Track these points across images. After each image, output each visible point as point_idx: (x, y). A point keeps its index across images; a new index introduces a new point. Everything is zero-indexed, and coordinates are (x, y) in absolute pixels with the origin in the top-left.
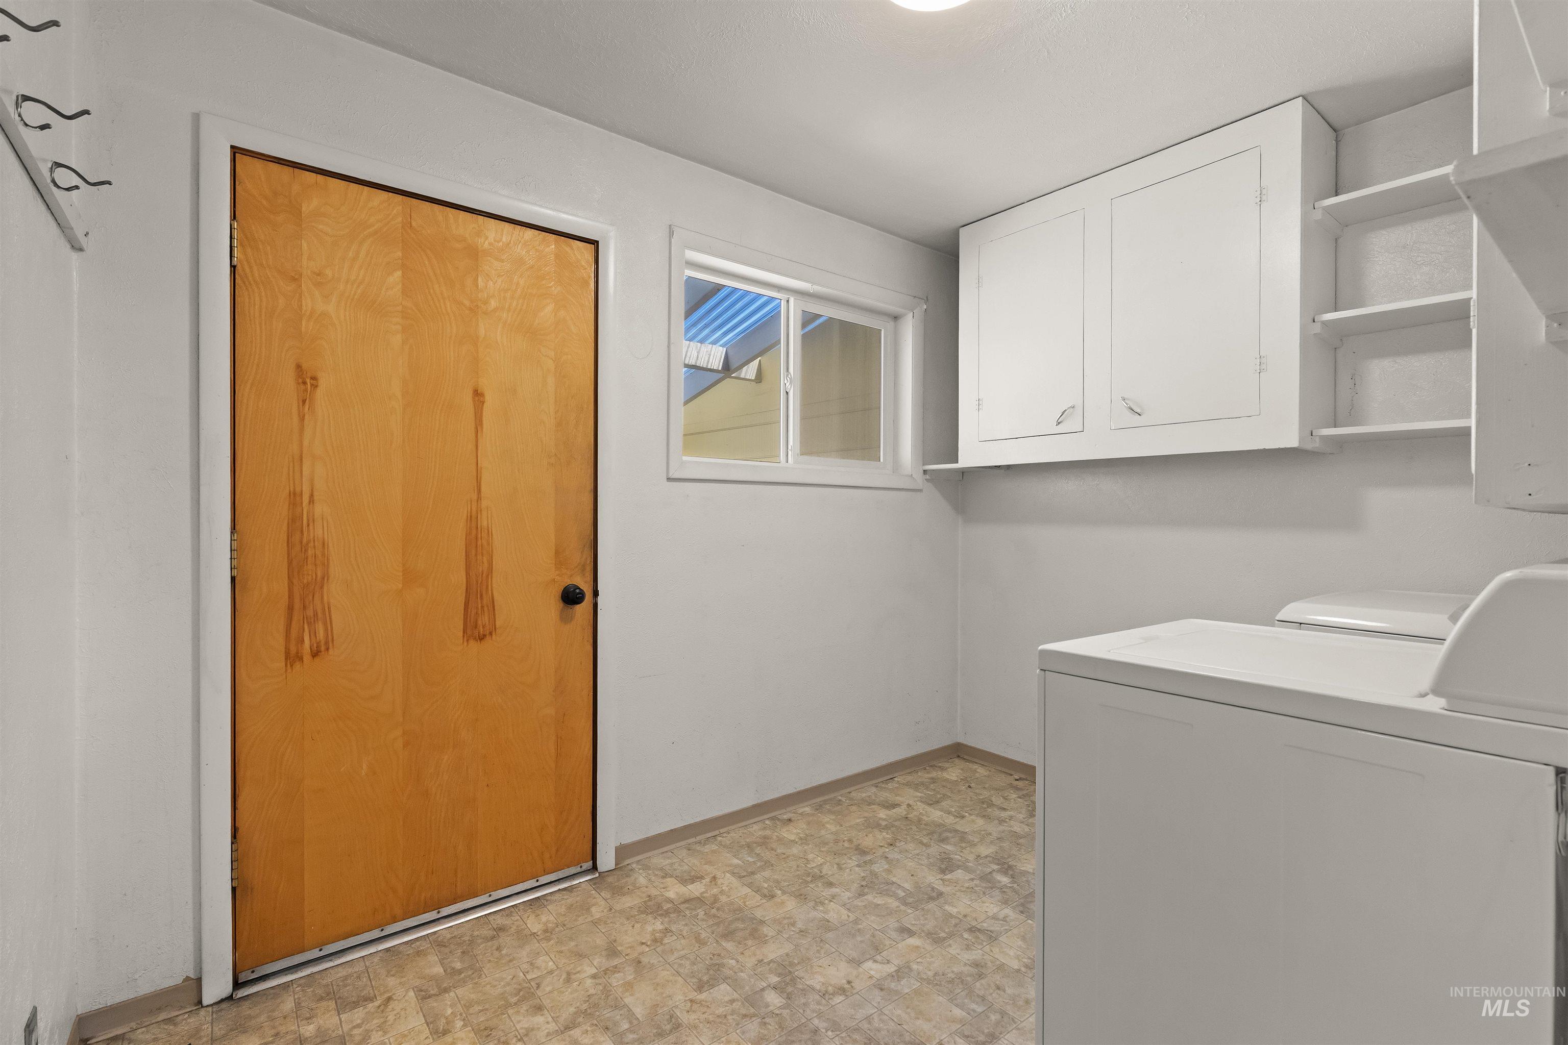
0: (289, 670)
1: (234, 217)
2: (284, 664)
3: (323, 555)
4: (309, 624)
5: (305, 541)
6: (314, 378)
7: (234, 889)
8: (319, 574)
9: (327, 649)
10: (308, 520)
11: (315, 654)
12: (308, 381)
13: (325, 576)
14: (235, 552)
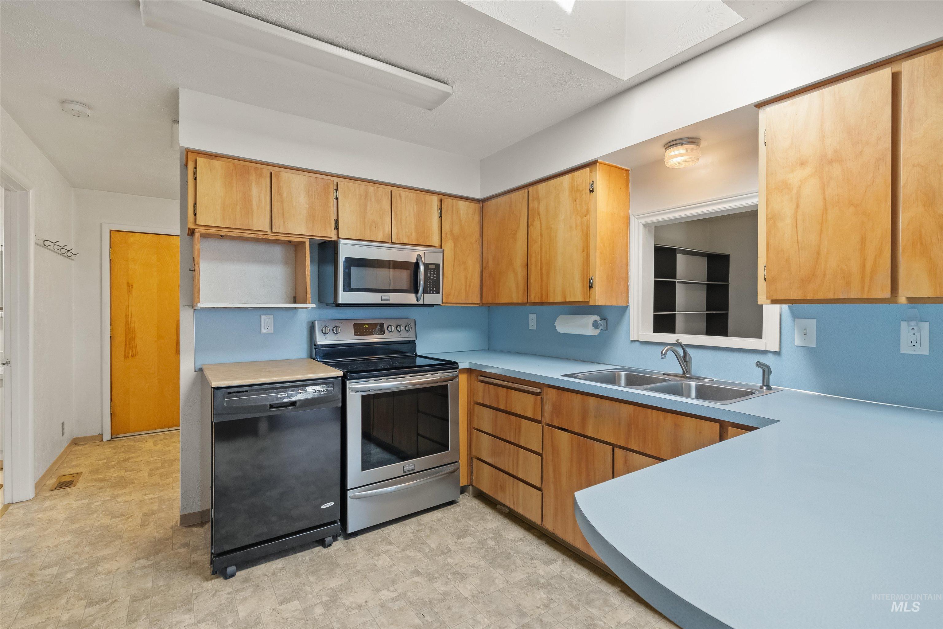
0: (125, 360)
1: (111, 247)
2: (124, 359)
3: (135, 331)
4: (131, 349)
5: (130, 327)
6: (132, 285)
7: (111, 414)
8: (134, 336)
9: (136, 355)
10: (131, 322)
11: (133, 356)
12: (130, 286)
13: (135, 336)
14: (111, 330)
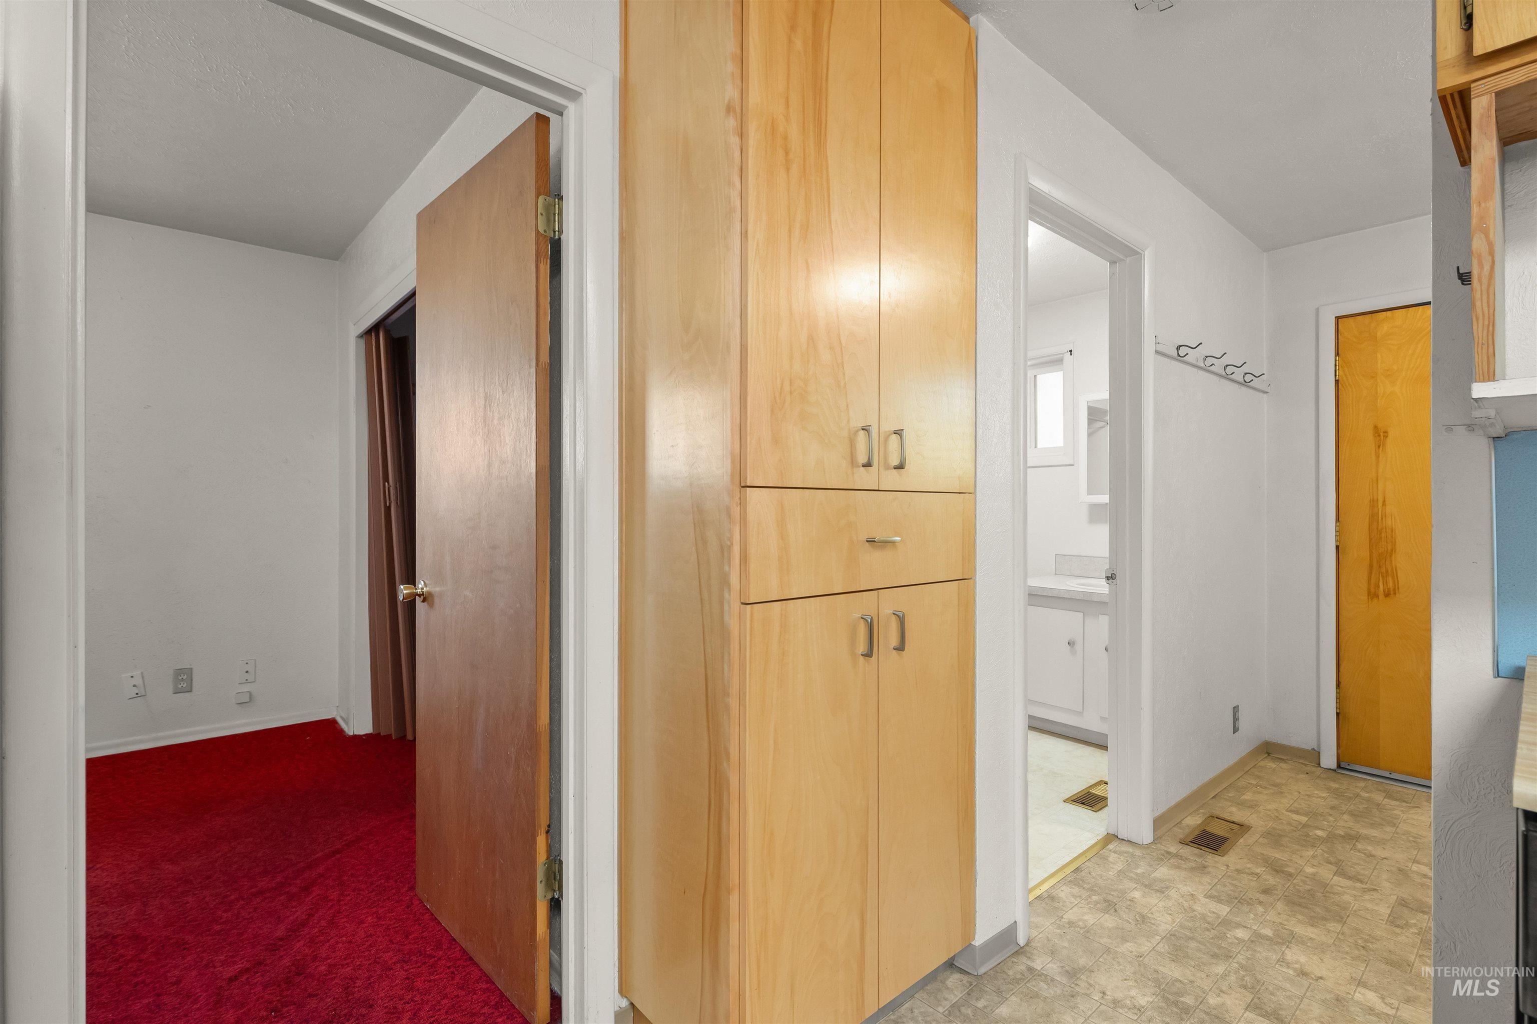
0: (1370, 602)
1: (1337, 354)
2: (1366, 598)
3: (1392, 537)
4: (1383, 577)
5: (1380, 528)
6: (1385, 432)
7: (1338, 714)
8: (1389, 548)
9: (1395, 594)
10: (1382, 516)
11: (1387, 595)
12: (1382, 434)
13: (1393, 550)
14: (1339, 533)
